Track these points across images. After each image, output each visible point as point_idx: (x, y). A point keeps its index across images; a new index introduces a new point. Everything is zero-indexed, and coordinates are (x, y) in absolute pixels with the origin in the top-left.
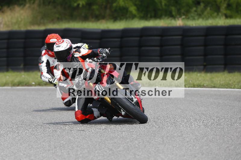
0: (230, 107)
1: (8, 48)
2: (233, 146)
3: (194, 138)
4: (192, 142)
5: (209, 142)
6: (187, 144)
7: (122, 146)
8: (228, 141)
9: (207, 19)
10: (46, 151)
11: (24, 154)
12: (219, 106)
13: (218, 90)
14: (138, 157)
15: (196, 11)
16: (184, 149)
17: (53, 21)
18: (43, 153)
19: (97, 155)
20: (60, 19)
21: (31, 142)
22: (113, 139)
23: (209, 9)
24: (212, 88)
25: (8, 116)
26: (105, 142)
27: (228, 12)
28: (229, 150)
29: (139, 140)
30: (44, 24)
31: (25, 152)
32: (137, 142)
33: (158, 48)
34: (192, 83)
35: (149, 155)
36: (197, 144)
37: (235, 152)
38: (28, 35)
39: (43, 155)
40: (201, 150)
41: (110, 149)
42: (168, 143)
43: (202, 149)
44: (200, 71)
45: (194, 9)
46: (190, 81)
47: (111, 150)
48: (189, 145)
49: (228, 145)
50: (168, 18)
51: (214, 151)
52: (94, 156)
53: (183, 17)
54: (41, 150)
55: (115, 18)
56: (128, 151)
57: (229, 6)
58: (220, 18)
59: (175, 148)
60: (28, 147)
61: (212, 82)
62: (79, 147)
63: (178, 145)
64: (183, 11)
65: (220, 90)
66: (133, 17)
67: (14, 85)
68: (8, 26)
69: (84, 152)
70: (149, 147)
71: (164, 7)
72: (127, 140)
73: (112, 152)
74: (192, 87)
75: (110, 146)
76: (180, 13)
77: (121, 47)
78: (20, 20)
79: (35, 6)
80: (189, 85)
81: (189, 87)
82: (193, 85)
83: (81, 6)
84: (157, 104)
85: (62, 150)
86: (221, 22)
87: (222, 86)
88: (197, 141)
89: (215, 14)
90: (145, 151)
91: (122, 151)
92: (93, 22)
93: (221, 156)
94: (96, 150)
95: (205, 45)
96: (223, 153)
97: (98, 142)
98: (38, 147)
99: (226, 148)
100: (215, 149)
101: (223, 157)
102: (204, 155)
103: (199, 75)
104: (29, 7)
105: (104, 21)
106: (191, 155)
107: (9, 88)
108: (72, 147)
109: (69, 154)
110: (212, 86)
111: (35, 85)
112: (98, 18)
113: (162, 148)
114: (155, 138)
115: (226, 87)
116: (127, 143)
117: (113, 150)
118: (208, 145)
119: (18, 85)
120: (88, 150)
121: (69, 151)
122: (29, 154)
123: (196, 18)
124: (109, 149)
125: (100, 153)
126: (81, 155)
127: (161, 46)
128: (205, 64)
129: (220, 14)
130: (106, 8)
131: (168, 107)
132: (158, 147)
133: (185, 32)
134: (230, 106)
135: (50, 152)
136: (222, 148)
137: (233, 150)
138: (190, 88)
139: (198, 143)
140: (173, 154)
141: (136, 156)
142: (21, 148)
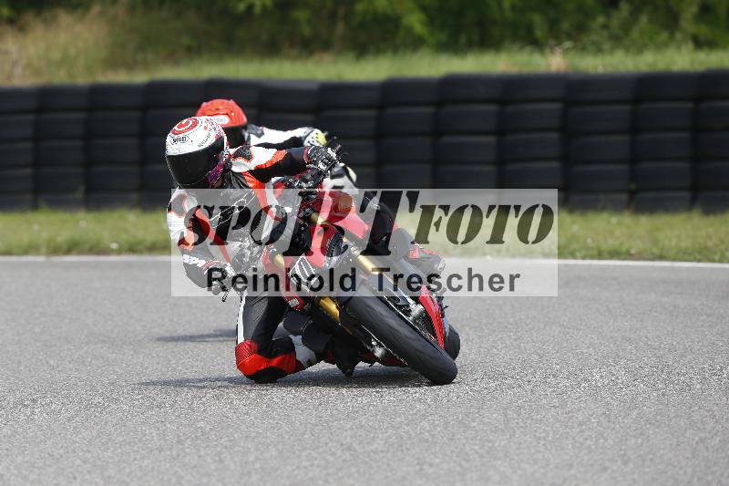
0: (710, 319)
1: (36, 139)
2: (718, 439)
3: (600, 413)
4: (595, 425)
5: (645, 425)
6: (578, 430)
7: (381, 436)
8: (703, 422)
9: (640, 50)
10: (151, 451)
11: (85, 462)
12: (677, 317)
13: (673, 269)
14: (431, 470)
15: (605, 27)
16: (570, 446)
17: (172, 58)
18: (143, 458)
19: (304, 464)
20: (193, 52)
21: (106, 423)
22: (355, 415)
23: (644, 19)
24: (653, 259)
25: (39, 344)
26: (331, 424)
27: (704, 30)
28: (707, 448)
29: (433, 420)
30: (146, 66)
31: (89, 455)
32: (426, 425)
33: (491, 139)
34: (593, 245)
35: (464, 464)
36: (609, 431)
37: (723, 455)
38: (98, 99)
39: (144, 465)
40: (621, 450)
41: (344, 447)
42: (521, 427)
43: (623, 447)
44: (617, 208)
45: (601, 19)
46: (589, 241)
47: (349, 449)
48: (586, 434)
49: (703, 435)
50: (522, 48)
51: (662, 452)
52: (298, 467)
53: (568, 44)
54: (135, 448)
55: (361, 47)
56: (399, 453)
57: (706, 12)
58: (679, 48)
59: (542, 442)
60: (98, 440)
61: (655, 242)
62: (253, 441)
63: (551, 435)
64: (565, 26)
65: (679, 268)
66: (416, 43)
67: (55, 250)
68: (37, 72)
69: (267, 455)
70: (465, 441)
71: (508, 14)
72: (398, 419)
73: (351, 455)
74: (592, 258)
75: (346, 437)
76: (558, 32)
77: (379, 136)
78: (72, 52)
79: (120, 11)
80: (583, 253)
81: (584, 258)
82: (595, 252)
83: (257, 10)
84: (488, 310)
85: (201, 449)
86: (681, 59)
87: (684, 253)
88: (609, 421)
89: (664, 35)
90: (452, 452)
91: (382, 452)
92: (294, 58)
93: (681, 468)
94: (305, 449)
95: (634, 130)
96: (688, 458)
97: (309, 426)
98: (128, 440)
99: (697, 443)
100: (662, 446)
101: (689, 470)
102: (631, 465)
103: (614, 220)
104: (102, 14)
105: (327, 57)
106: (592, 465)
107: (41, 259)
108: (230, 441)
109: (221, 461)
110: (653, 254)
111: (119, 252)
112: (309, 46)
113: (503, 444)
114: (482, 412)
115: (698, 257)
116: (398, 428)
117: (355, 450)
118: (641, 434)
119: (68, 251)
120: (280, 447)
121: (220, 454)
122: (99, 459)
123: (606, 46)
124: (342, 445)
125: (316, 459)
126: (257, 465)
127: (500, 132)
128: (633, 186)
129: (679, 36)
130: (333, 16)
131: (520, 319)
132: (490, 441)
133: (574, 90)
134: (708, 316)
135: (163, 453)
136: (684, 442)
137: (717, 450)
138: (588, 262)
139: (614, 429)
140: (536, 461)
141: (425, 467)
142: (75, 442)
